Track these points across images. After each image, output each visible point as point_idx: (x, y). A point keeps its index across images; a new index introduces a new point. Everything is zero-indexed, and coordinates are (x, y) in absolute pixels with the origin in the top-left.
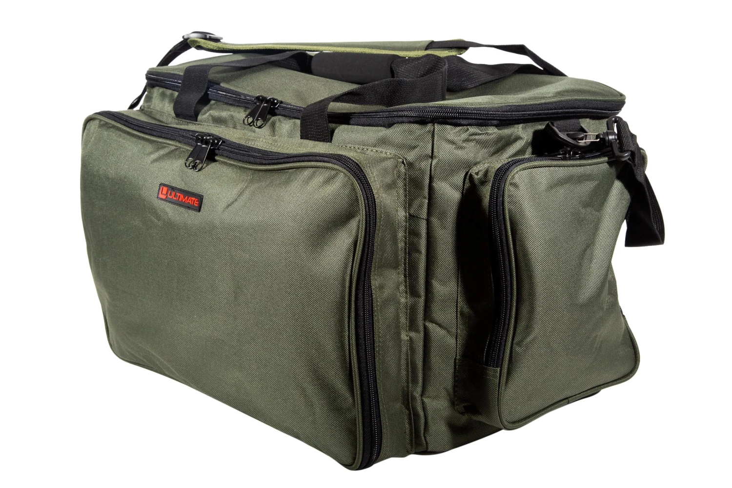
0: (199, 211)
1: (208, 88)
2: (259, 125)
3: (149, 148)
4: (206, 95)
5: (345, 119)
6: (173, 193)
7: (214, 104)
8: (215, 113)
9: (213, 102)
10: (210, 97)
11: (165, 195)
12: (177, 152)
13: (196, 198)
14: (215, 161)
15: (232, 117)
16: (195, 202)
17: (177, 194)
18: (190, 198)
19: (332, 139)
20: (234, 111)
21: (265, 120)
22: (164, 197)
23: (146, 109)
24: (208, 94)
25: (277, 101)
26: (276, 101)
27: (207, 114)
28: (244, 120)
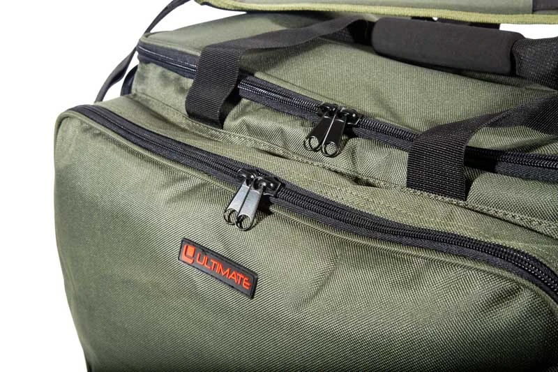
0: (252, 297)
1: (238, 82)
2: (330, 152)
3: (160, 177)
4: (236, 91)
5: (486, 161)
6: (205, 258)
7: (247, 105)
8: (252, 120)
9: (244, 101)
10: (241, 94)
11: (190, 258)
12: (206, 190)
13: (245, 276)
14: (270, 213)
15: (282, 131)
16: (244, 282)
17: (212, 261)
18: (234, 273)
19: (467, 195)
20: (284, 122)
21: (340, 146)
22: (190, 261)
23: (139, 95)
24: (239, 89)
25: (356, 115)
26: (354, 115)
27: (239, 121)
28: (304, 142)
